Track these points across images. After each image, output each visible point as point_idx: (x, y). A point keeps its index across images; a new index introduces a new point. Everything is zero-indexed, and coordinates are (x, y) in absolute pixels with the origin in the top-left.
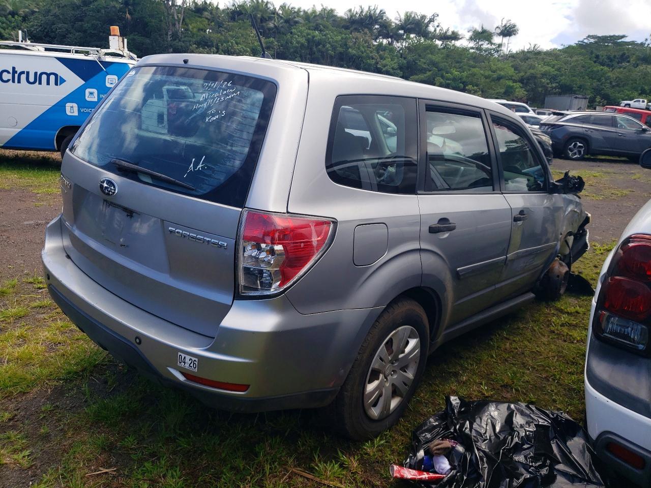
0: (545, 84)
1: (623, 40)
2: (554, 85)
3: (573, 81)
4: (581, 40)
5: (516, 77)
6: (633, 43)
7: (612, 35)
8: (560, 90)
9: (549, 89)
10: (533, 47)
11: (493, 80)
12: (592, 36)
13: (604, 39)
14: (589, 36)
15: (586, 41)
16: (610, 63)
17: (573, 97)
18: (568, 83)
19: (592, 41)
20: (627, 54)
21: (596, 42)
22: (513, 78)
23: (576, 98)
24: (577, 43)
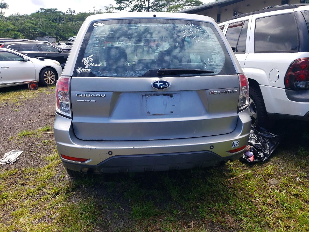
0: (32, 32)
1: (56, 11)
2: (37, 32)
3: (45, 30)
4: (38, 10)
5: (17, 29)
6: (60, 12)
7: (51, 8)
8: (40, 35)
9: (35, 35)
10: (17, 13)
11: (5, 31)
12: (42, 9)
13: (48, 10)
14: (41, 9)
15: (40, 11)
16: (56, 21)
17: (48, 37)
18: (43, 31)
19: (43, 11)
20: (61, 17)
21: (45, 12)
22: (15, 29)
23: (50, 38)
24: (36, 12)
